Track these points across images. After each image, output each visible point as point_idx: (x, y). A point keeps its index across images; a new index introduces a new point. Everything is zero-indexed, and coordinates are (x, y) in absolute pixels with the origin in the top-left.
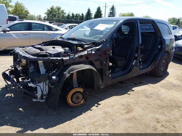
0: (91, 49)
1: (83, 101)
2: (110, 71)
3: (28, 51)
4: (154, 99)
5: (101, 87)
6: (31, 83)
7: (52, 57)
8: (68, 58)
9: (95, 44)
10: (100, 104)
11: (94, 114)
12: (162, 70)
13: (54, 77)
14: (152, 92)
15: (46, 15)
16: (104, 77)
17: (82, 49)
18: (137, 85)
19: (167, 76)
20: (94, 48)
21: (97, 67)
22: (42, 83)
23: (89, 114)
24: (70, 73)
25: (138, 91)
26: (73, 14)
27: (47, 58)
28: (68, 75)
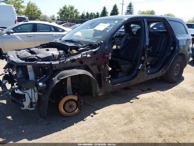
0: (87, 52)
1: (78, 110)
2: (110, 77)
3: (19, 55)
4: (161, 109)
5: (100, 95)
6: (18, 90)
7: (40, 61)
8: (57, 62)
9: (91, 46)
10: (97, 113)
11: (89, 125)
12: (176, 74)
13: (41, 84)
14: (160, 101)
15: (58, 15)
16: (103, 83)
17: (76, 52)
18: (144, 92)
19: (182, 81)
20: (90, 51)
21: (94, 72)
22: (30, 90)
23: (83, 125)
24: (60, 79)
25: (144, 99)
26: (87, 14)
27: (34, 62)
28: (57, 81)
